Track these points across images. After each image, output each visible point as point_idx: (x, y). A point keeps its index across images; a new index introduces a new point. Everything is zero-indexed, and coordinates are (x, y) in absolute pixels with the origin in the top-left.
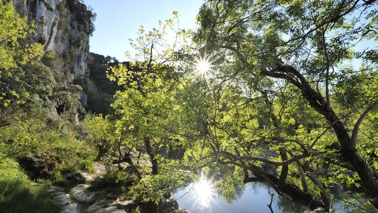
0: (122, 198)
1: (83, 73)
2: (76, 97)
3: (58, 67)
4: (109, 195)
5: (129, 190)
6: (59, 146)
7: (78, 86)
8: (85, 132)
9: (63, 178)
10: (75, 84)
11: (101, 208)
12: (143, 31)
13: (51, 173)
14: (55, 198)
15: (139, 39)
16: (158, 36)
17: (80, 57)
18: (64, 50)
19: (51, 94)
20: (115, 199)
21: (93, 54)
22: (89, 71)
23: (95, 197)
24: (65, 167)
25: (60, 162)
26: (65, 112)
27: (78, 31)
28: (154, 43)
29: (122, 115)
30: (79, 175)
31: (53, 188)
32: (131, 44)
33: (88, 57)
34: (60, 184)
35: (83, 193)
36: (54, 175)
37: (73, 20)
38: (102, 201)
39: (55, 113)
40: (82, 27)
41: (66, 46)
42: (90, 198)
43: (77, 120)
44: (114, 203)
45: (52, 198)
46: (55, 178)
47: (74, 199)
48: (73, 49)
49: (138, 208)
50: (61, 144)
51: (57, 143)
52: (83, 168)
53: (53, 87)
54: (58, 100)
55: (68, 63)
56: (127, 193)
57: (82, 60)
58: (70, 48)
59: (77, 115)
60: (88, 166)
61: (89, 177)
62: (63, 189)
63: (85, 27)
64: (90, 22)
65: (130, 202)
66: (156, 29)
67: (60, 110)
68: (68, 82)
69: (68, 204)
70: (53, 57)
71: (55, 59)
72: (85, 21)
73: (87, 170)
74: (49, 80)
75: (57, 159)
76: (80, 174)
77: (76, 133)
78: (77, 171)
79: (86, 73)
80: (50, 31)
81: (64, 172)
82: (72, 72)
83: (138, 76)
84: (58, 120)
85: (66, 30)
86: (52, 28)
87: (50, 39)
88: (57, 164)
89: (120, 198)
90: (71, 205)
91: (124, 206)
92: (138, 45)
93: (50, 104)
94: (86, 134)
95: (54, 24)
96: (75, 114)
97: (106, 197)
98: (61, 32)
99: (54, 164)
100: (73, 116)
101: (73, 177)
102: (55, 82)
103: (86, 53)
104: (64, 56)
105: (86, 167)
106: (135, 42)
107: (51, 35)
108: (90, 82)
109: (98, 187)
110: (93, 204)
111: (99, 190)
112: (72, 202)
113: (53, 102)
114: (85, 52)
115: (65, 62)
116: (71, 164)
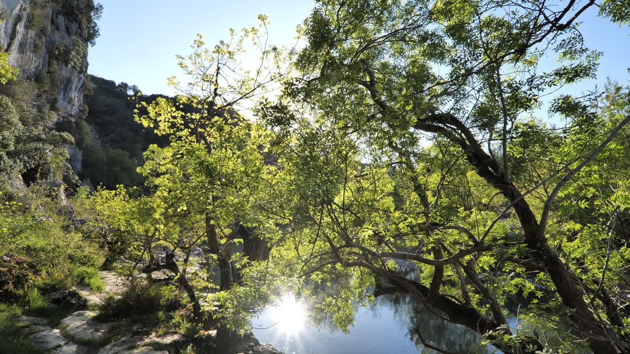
0: (161, 332)
1: (74, 110)
2: (61, 154)
3: (26, 98)
4: (135, 328)
5: (172, 318)
6: (30, 244)
7: (65, 134)
8: (78, 218)
9: (44, 300)
10: (59, 131)
11: (124, 350)
12: (202, 43)
13: (21, 292)
14: (31, 337)
15: (193, 58)
16: (228, 55)
17: (69, 81)
18: (37, 68)
19: (12, 148)
20: (148, 334)
21: (94, 79)
22: (87, 107)
23: (109, 332)
24: (47, 281)
25: (37, 272)
26: (39, 181)
27: (66, 35)
28: (220, 65)
29: (156, 187)
30: (74, 294)
31: (25, 321)
32: (181, 64)
33: (84, 83)
34: (40, 313)
35: (85, 326)
36: (25, 297)
37: (56, 13)
38: (123, 339)
39: (19, 182)
40: (74, 27)
41: (41, 60)
42: (100, 334)
43: (63, 197)
44: (147, 340)
45: (26, 337)
46: (29, 301)
47: (70, 338)
48: (55, 66)
49: (189, 348)
50: (35, 240)
51: (27, 238)
52: (82, 282)
53: (17, 134)
54: (26, 158)
55: (45, 91)
56: (168, 322)
57: (73, 87)
58: (50, 64)
59: (62, 187)
60: (90, 278)
61: (94, 299)
62: (46, 321)
63: (80, 28)
64: (89, 20)
65: (176, 337)
66: (225, 43)
67: (29, 177)
68: (45, 127)
69: (60, 346)
70: (15, 78)
71: (19, 82)
72: (80, 16)
73: (88, 285)
74: (8, 121)
75: (32, 266)
76: (77, 294)
77: (62, 221)
78: (70, 287)
79: (80, 111)
80: (10, 31)
81: (45, 290)
82: (53, 108)
83: (192, 121)
84: (25, 196)
85: (43, 31)
86: (15, 25)
87: (9, 45)
88: (31, 276)
89: (157, 332)
90: (65, 348)
91: (166, 345)
92: (191, 67)
93: (11, 166)
94: (83, 222)
95: (18, 19)
96: (59, 186)
97: (130, 331)
98: (32, 33)
99: (25, 276)
100: (55, 188)
101: (64, 298)
102: (20, 125)
103: (82, 75)
104: (37, 78)
105: (86, 280)
106: (187, 62)
107: (12, 37)
108: (87, 128)
109: (114, 316)
110: (107, 344)
111: (117, 321)
112: (66, 344)
113: (15, 162)
114: (81, 72)
115: (39, 89)
116: (58, 275)
